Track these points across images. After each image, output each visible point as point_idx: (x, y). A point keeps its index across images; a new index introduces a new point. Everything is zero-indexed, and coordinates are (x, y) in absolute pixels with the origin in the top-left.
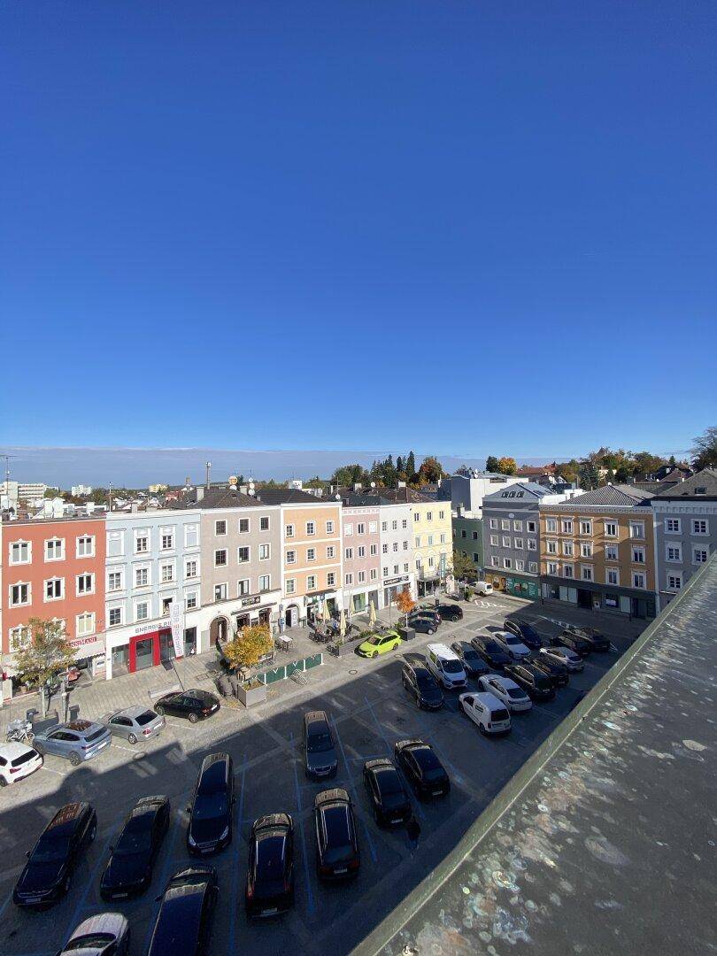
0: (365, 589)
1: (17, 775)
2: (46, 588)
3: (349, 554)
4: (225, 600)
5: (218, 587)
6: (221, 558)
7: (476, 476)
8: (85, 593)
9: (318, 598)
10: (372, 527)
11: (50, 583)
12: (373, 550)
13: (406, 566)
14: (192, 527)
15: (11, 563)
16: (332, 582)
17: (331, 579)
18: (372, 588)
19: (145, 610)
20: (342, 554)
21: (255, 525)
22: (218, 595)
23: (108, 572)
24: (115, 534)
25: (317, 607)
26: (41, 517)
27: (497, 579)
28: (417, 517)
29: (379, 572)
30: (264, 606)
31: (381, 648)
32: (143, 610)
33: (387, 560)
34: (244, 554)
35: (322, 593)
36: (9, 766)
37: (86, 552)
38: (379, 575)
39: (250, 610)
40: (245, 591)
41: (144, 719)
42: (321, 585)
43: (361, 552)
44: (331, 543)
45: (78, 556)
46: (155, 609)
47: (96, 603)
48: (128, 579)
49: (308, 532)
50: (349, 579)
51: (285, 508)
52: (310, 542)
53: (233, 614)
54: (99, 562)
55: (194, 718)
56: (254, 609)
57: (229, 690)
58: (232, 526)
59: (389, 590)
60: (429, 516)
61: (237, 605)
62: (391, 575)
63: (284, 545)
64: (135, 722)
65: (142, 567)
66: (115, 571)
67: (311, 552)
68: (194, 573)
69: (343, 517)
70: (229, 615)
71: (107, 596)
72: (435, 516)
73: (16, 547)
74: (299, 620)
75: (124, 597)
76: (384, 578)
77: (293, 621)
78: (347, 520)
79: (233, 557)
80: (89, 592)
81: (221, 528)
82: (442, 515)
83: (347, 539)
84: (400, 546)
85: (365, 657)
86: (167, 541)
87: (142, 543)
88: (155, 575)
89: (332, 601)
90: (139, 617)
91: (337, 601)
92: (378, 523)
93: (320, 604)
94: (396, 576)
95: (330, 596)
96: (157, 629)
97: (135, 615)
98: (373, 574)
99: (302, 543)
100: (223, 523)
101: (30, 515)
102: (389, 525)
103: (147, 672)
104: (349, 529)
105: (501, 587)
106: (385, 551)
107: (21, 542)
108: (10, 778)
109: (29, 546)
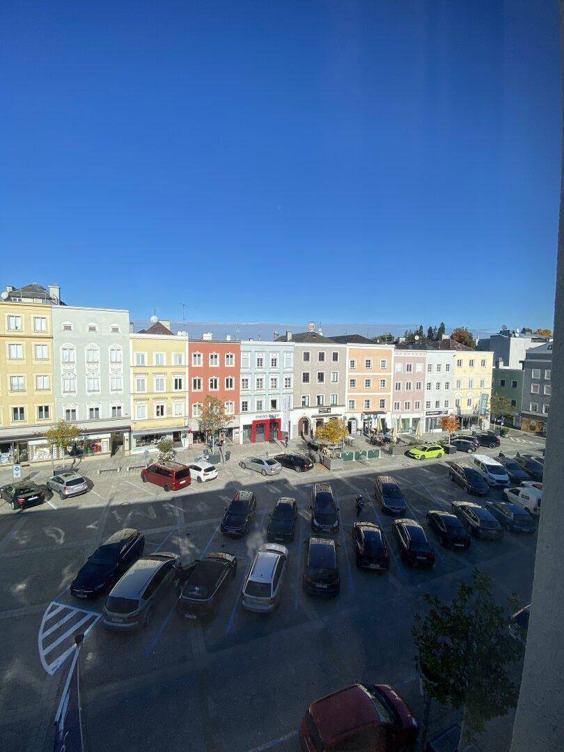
0: (411, 416)
1: (207, 477)
2: (210, 382)
3: (398, 387)
4: (308, 407)
5: (304, 397)
6: (306, 378)
7: (517, 335)
8: (229, 389)
9: (372, 416)
10: (419, 368)
11: (212, 380)
12: (419, 386)
13: (446, 403)
14: (288, 355)
15: (193, 366)
16: (383, 407)
17: (382, 403)
18: (416, 416)
19: (261, 405)
20: (392, 386)
21: (328, 357)
22: (304, 403)
23: (241, 378)
24: (246, 354)
25: (371, 423)
27: (534, 423)
28: (460, 363)
29: (423, 404)
30: (334, 415)
31: (428, 454)
32: (260, 405)
33: (430, 396)
34: (321, 377)
35: (376, 413)
36: (203, 472)
37: (231, 364)
38: (423, 407)
39: (324, 416)
40: (321, 403)
41: (270, 463)
42: (375, 407)
43: (409, 386)
44: (384, 376)
45: (226, 366)
46: (267, 406)
47: (235, 395)
48: (252, 385)
49: (367, 366)
50: (397, 406)
51: (350, 347)
52: (368, 374)
53: (313, 417)
54: (236, 371)
55: (298, 469)
56: (327, 416)
57: (318, 459)
58: (314, 356)
59: (430, 420)
60: (471, 363)
61: (316, 411)
62: (433, 408)
63: (349, 374)
64: (265, 463)
65: (260, 377)
66: (245, 378)
67: (368, 382)
68: (289, 386)
69: (395, 357)
70: (310, 417)
71: (241, 392)
72: (477, 363)
73: (195, 356)
74: (358, 430)
75: (249, 394)
76: (426, 410)
77: (352, 430)
78: (397, 360)
79: (313, 377)
80: (231, 389)
81: (307, 357)
82: (483, 363)
83: (397, 375)
84: (443, 386)
85: (414, 458)
86: (274, 362)
87: (260, 361)
88: (267, 383)
89: (383, 420)
90: (258, 409)
91: (387, 421)
92: (425, 364)
93: (373, 420)
94: (438, 409)
95: (382, 416)
96: (269, 418)
97: (256, 408)
98: (417, 405)
99: (361, 374)
100: (308, 354)
102: (434, 368)
103: (262, 443)
104: (399, 367)
105: (538, 430)
106: (429, 388)
107: (197, 353)
108: (204, 478)
109: (202, 356)
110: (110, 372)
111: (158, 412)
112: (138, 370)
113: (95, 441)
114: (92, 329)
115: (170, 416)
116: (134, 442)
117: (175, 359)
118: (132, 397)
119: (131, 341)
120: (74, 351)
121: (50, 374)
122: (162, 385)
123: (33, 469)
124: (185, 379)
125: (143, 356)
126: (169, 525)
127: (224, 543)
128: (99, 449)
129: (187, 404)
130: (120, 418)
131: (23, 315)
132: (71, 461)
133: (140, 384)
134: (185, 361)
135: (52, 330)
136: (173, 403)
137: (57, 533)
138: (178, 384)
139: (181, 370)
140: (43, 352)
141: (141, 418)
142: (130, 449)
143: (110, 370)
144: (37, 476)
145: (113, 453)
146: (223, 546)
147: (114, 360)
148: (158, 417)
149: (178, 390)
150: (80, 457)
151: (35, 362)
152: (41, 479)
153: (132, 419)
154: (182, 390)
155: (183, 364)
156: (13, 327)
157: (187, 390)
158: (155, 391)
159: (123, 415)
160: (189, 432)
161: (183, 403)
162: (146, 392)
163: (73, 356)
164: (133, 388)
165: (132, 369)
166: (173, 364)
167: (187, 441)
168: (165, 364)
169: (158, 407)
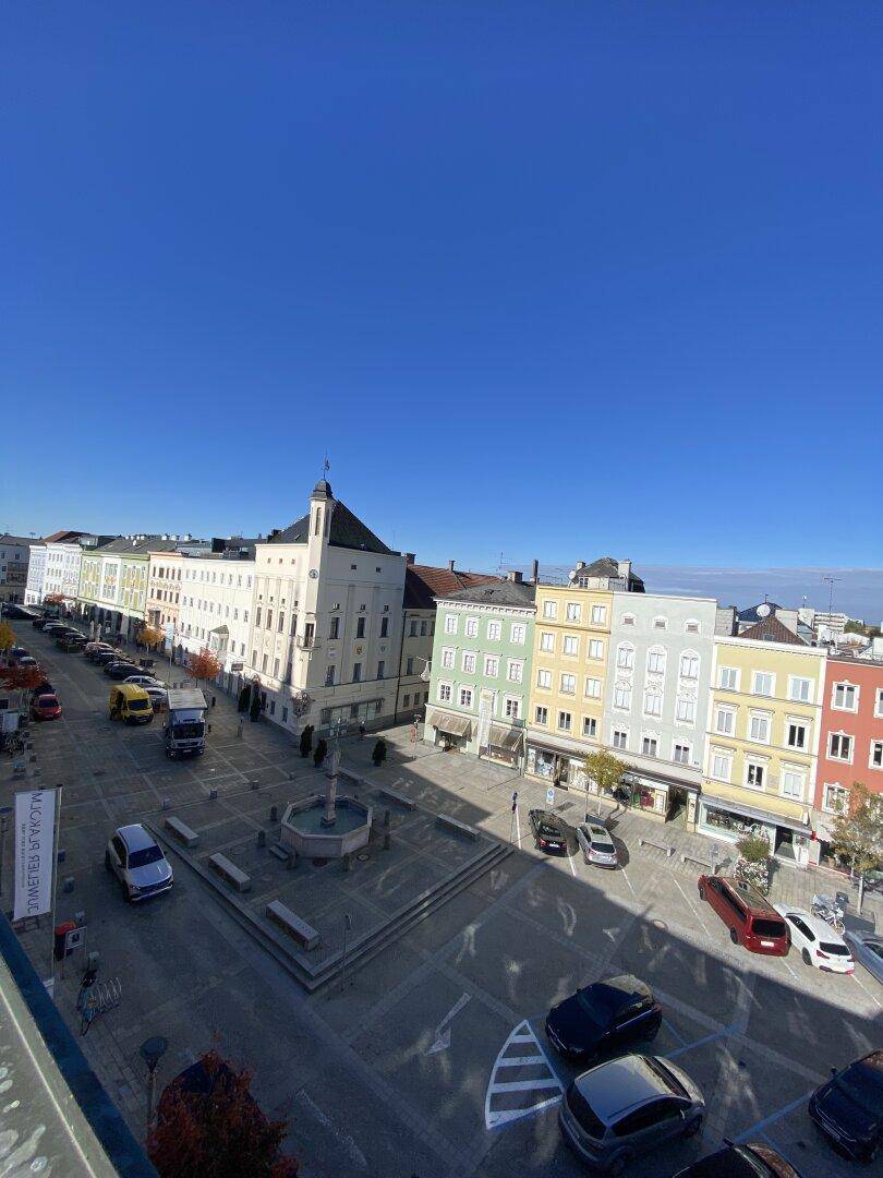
1: (824, 963)
2: (873, 749)
11: (879, 746)
15: (834, 706)
26: (868, 658)
73: (840, 688)
101: (855, 652)
107: (846, 683)
108: (817, 961)
109: (857, 690)
110: (679, 691)
111: (751, 776)
112: (721, 696)
113: (646, 787)
114: (660, 625)
115: (773, 791)
116: (703, 813)
117: (795, 687)
118: (708, 737)
119: (715, 648)
120: (632, 654)
121: (603, 679)
122: (764, 729)
123: (570, 796)
124: (812, 731)
125: (733, 674)
126: (714, 1016)
127: (807, 1142)
128: (650, 802)
129: (813, 779)
130: (684, 765)
131: (582, 603)
132: (614, 804)
133: (724, 720)
134: (816, 693)
135: (610, 625)
136: (784, 771)
137: (570, 916)
138: (797, 736)
139: (806, 711)
140: (598, 650)
141: (720, 777)
142: (696, 822)
143: (679, 687)
144: (571, 809)
145: (670, 817)
146: (801, 1145)
147: (686, 674)
148: (749, 786)
149: (795, 748)
150: (625, 805)
151: (588, 661)
152: (574, 819)
153: (705, 774)
154: (805, 749)
155: (810, 700)
156: (571, 617)
157: (816, 751)
158: (749, 738)
159: (690, 763)
160: (813, 837)
161: (804, 776)
162: (732, 735)
163: (631, 659)
164: (711, 722)
165: (712, 693)
166: (789, 697)
167: (805, 855)
168: (772, 694)
169: (751, 767)
